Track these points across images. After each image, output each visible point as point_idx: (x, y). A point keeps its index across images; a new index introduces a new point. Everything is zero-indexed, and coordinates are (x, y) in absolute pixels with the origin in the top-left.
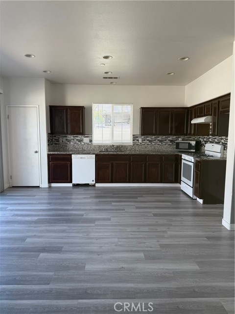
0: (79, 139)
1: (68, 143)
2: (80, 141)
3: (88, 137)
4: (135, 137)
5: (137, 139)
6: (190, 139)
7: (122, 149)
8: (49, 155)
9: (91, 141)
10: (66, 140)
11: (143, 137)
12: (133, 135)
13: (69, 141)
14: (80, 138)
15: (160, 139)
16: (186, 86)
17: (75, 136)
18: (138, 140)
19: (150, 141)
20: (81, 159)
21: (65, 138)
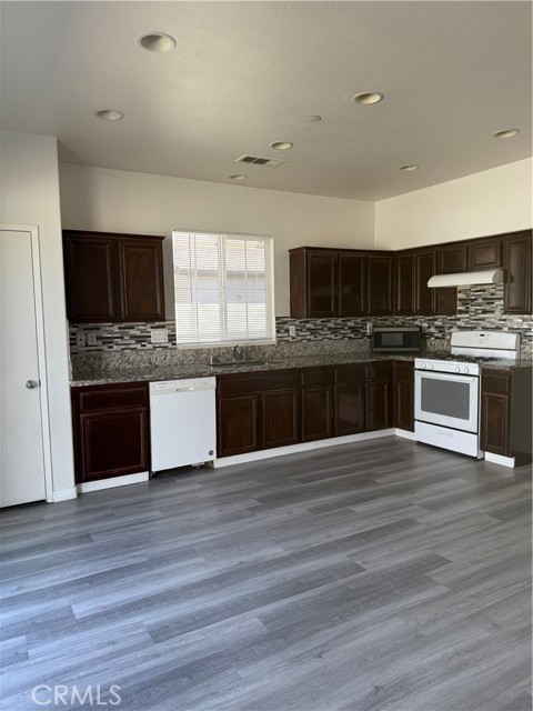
0: (138, 333)
1: (105, 348)
2: (143, 339)
3: (164, 327)
4: (281, 323)
5: (285, 327)
6: (387, 323)
7: (252, 355)
8: (75, 392)
9: (172, 338)
10: (98, 338)
11: (297, 323)
12: (277, 319)
13: (108, 341)
14: (142, 331)
15: (333, 326)
16: (377, 203)
17: (124, 325)
18: (287, 331)
19: (313, 332)
20: (179, 394)
21: (94, 334)
